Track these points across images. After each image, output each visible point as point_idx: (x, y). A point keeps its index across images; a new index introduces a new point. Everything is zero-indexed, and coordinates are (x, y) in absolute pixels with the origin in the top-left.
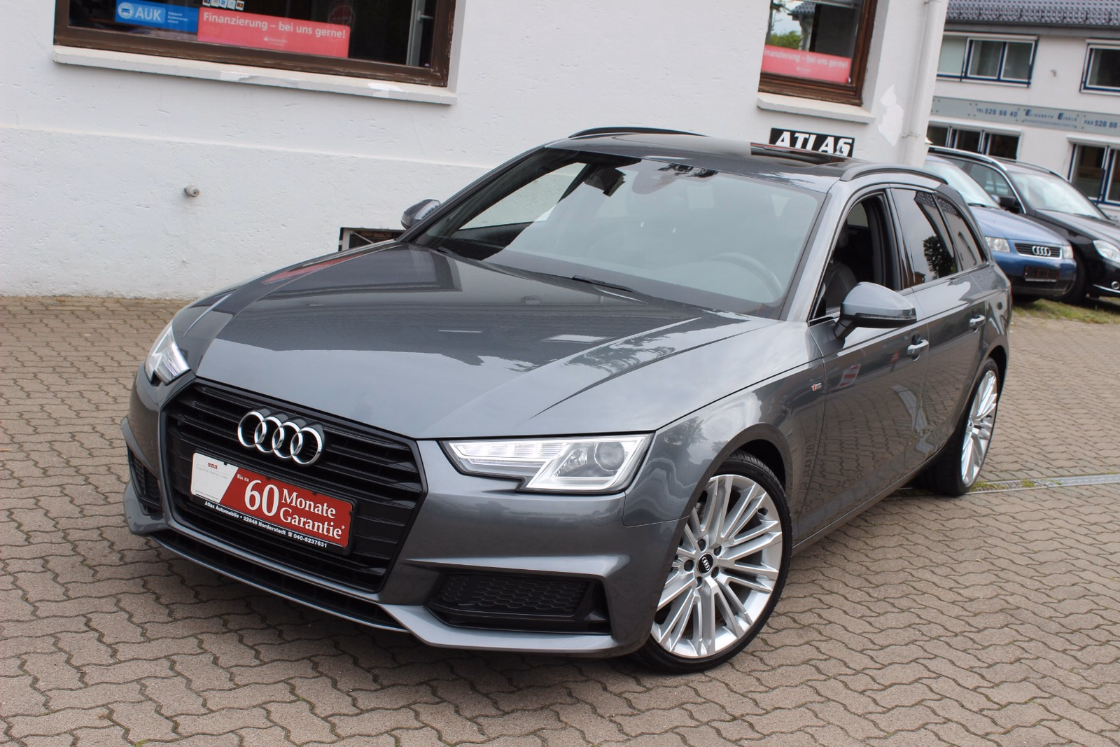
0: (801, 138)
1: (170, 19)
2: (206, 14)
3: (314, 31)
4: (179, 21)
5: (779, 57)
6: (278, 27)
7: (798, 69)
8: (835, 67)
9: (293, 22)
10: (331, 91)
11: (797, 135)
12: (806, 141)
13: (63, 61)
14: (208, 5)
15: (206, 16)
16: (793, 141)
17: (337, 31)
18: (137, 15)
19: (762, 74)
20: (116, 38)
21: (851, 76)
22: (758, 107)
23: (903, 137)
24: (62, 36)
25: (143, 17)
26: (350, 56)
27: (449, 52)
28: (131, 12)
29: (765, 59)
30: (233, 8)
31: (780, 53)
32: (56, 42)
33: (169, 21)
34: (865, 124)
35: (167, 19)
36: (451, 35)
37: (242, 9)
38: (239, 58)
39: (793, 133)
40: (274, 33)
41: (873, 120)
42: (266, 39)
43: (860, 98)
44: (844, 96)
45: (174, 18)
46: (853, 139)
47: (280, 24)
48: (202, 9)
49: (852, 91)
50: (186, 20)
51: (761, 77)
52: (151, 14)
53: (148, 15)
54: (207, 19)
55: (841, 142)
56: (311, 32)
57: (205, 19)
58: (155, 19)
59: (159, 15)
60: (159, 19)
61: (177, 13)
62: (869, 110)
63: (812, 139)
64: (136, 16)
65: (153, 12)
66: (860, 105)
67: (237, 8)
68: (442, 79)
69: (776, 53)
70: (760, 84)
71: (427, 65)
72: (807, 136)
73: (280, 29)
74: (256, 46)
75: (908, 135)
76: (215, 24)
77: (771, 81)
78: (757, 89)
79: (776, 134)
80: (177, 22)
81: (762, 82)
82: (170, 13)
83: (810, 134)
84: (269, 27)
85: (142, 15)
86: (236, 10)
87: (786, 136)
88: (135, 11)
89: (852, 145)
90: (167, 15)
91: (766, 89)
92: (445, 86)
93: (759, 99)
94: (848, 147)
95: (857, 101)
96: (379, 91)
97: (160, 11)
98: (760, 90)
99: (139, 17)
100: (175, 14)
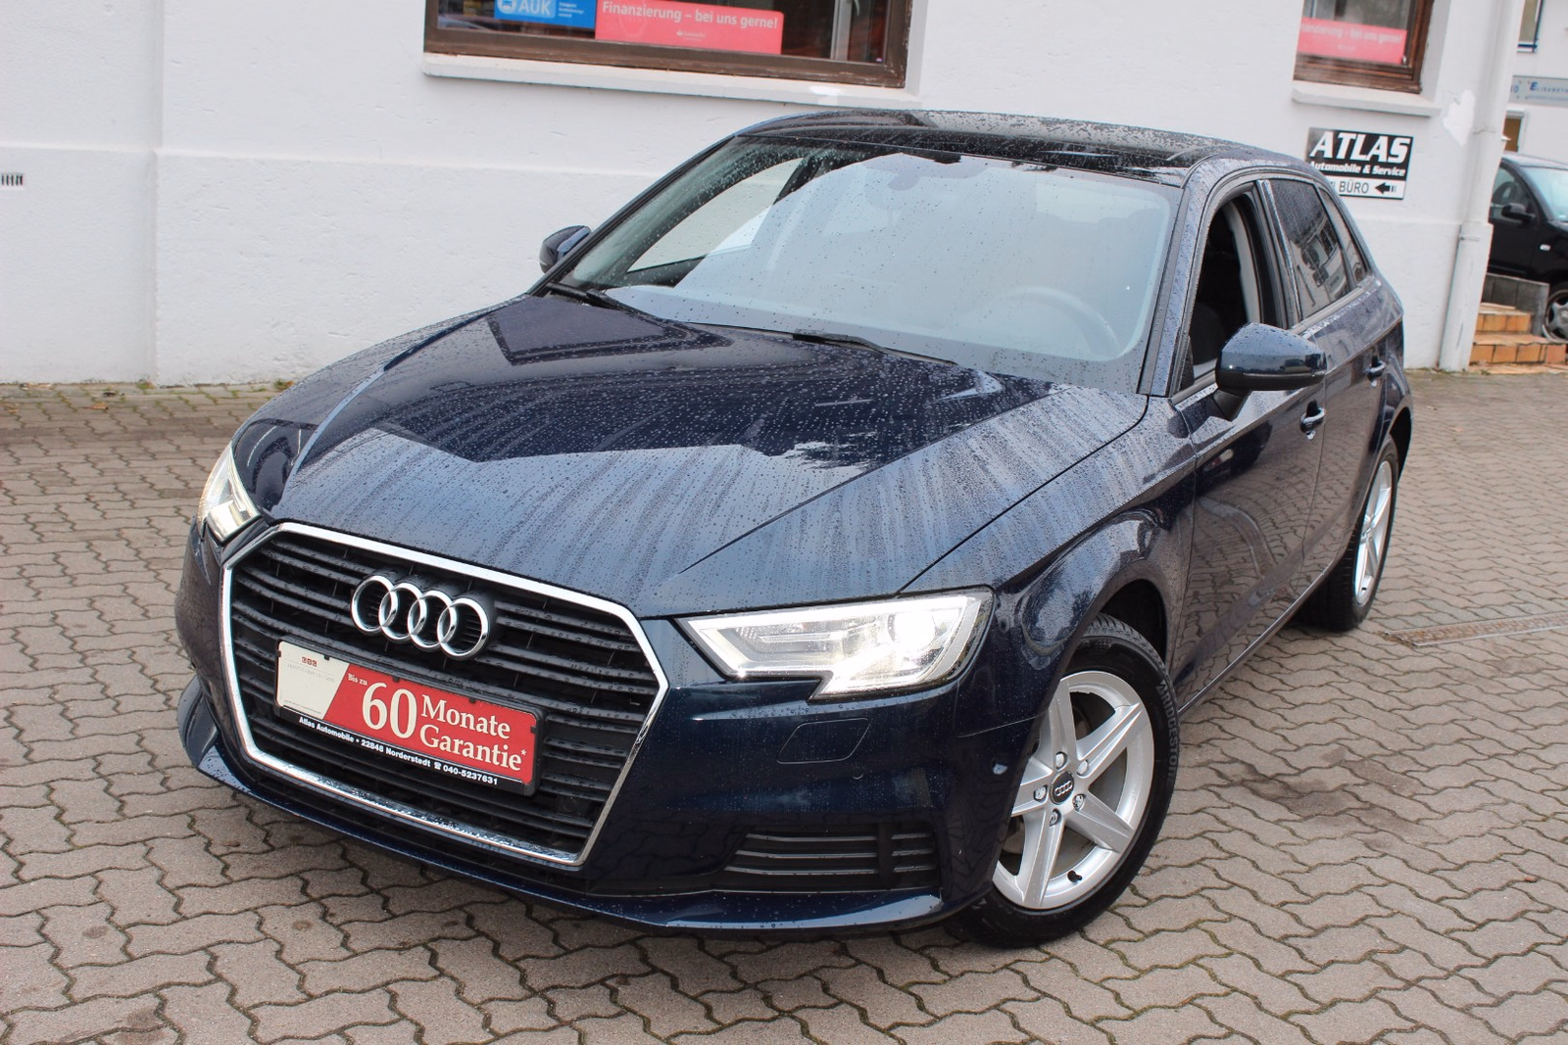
0: (1346, 139)
1: (562, 12)
2: (605, 3)
3: (738, 20)
4: (574, 14)
5: (1315, 32)
6: (694, 16)
7: (1340, 47)
8: (1388, 44)
9: (712, 9)
10: (766, 98)
11: (1341, 135)
12: (1352, 143)
13: (437, 74)
15: (606, 5)
16: (1337, 143)
17: (767, 18)
18: (522, 7)
19: (1300, 57)
20: (497, 40)
21: (1406, 53)
22: (1294, 100)
23: (1475, 133)
24: (436, 39)
25: (527, 11)
26: (783, 52)
27: (907, 42)
28: (514, 4)
29: (1303, 38)
31: (1319, 27)
32: (427, 48)
33: (560, 15)
34: (1426, 117)
35: (557, 12)
36: (910, 19)
38: (648, 59)
39: (1337, 133)
40: (689, 25)
41: (1438, 111)
42: (680, 33)
43: (1418, 83)
44: (1400, 80)
45: (567, 10)
46: (1412, 139)
47: (697, 13)
49: (1407, 74)
50: (581, 12)
51: (1297, 60)
52: (538, 6)
53: (535, 8)
54: (608, 10)
55: (1397, 142)
56: (735, 22)
57: (604, 10)
58: (541, 12)
59: (549, 7)
60: (548, 13)
61: (570, 3)
62: (1431, 99)
63: (1361, 140)
64: (521, 10)
65: (541, 3)
66: (1417, 92)
68: (898, 78)
69: (1315, 26)
70: (1296, 70)
71: (879, 60)
72: (1353, 136)
73: (697, 19)
74: (668, 43)
75: (1482, 131)
76: (616, 17)
77: (1310, 64)
78: (1292, 77)
79: (1315, 135)
80: (569, 16)
81: (1297, 67)
82: (561, 4)
83: (1357, 133)
84: (683, 17)
85: (527, 8)
87: (1329, 138)
89: (1409, 146)
90: (558, 7)
91: (1305, 76)
92: (902, 87)
93: (1295, 90)
94: (1405, 149)
95: (1415, 88)
96: (825, 96)
97: (549, 2)
98: (1296, 78)
99: (524, 11)
100: (568, 5)
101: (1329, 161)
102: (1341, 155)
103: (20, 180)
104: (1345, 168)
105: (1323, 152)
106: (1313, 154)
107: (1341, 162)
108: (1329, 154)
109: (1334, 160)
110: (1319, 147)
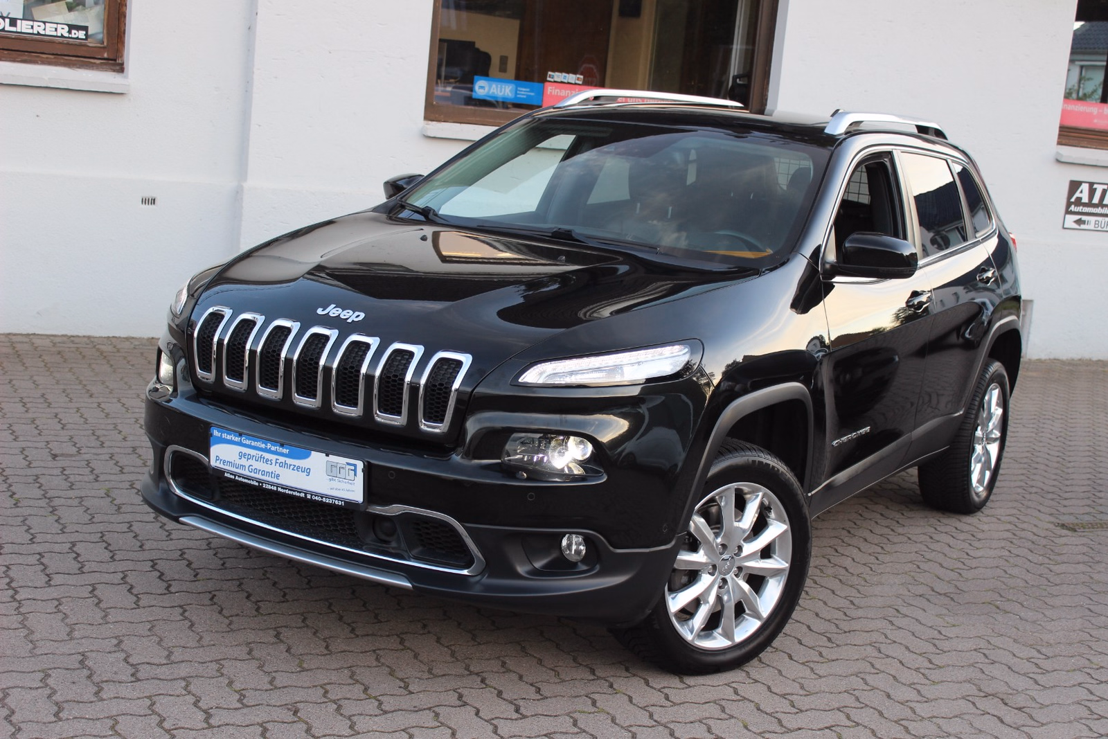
0: (1099, 189)
1: (519, 94)
2: (549, 88)
4: (527, 95)
5: (1076, 110)
7: (1095, 121)
11: (1095, 186)
12: (1104, 192)
13: (429, 134)
14: (552, 80)
15: (550, 89)
16: (1092, 192)
18: (492, 91)
19: (1060, 127)
20: (474, 112)
22: (1058, 161)
24: (432, 112)
25: (496, 93)
28: (487, 89)
29: (1064, 113)
30: (573, 82)
31: (1077, 107)
32: (427, 118)
33: (518, 96)
35: (516, 94)
37: (581, 83)
39: (1091, 184)
45: (523, 93)
48: (547, 84)
50: (532, 94)
51: (1060, 131)
52: (503, 89)
53: (501, 92)
54: (551, 93)
57: (549, 93)
58: (506, 94)
59: (510, 91)
60: (510, 94)
61: (525, 88)
64: (491, 93)
65: (505, 88)
67: (577, 82)
69: (1074, 106)
70: (1059, 138)
72: (1106, 187)
77: (1070, 134)
78: (1056, 143)
79: (1074, 186)
80: (525, 97)
81: (1060, 135)
82: (519, 89)
85: (495, 91)
86: (576, 84)
87: (1085, 187)
88: (489, 90)
90: (516, 90)
91: (1064, 142)
93: (1058, 153)
97: (511, 87)
98: (1059, 143)
99: (493, 93)
100: (524, 89)
101: (1085, 205)
102: (1096, 200)
103: (153, 201)
104: (1099, 210)
105: (1081, 198)
106: (1073, 200)
107: (1095, 206)
108: (1085, 200)
109: (1090, 204)
110: (1077, 194)
